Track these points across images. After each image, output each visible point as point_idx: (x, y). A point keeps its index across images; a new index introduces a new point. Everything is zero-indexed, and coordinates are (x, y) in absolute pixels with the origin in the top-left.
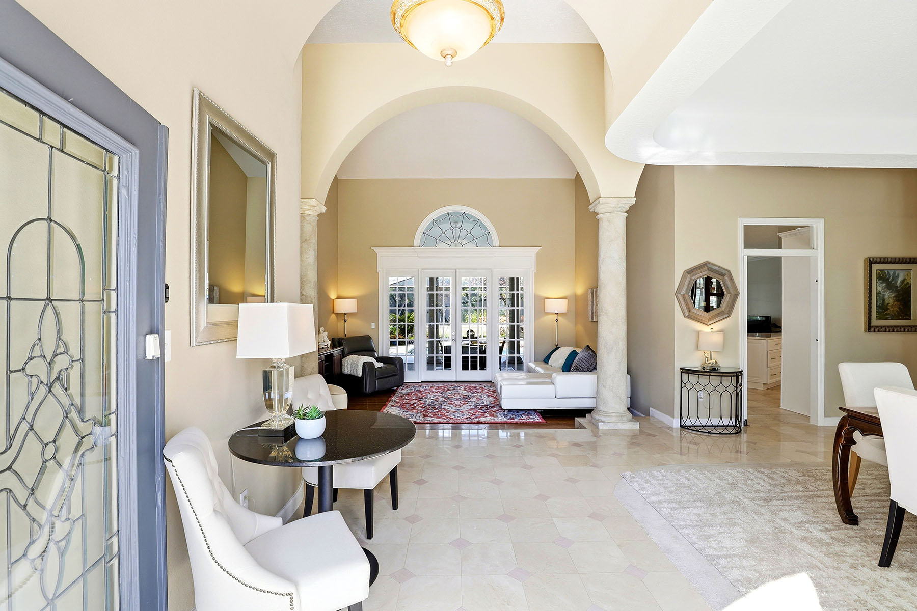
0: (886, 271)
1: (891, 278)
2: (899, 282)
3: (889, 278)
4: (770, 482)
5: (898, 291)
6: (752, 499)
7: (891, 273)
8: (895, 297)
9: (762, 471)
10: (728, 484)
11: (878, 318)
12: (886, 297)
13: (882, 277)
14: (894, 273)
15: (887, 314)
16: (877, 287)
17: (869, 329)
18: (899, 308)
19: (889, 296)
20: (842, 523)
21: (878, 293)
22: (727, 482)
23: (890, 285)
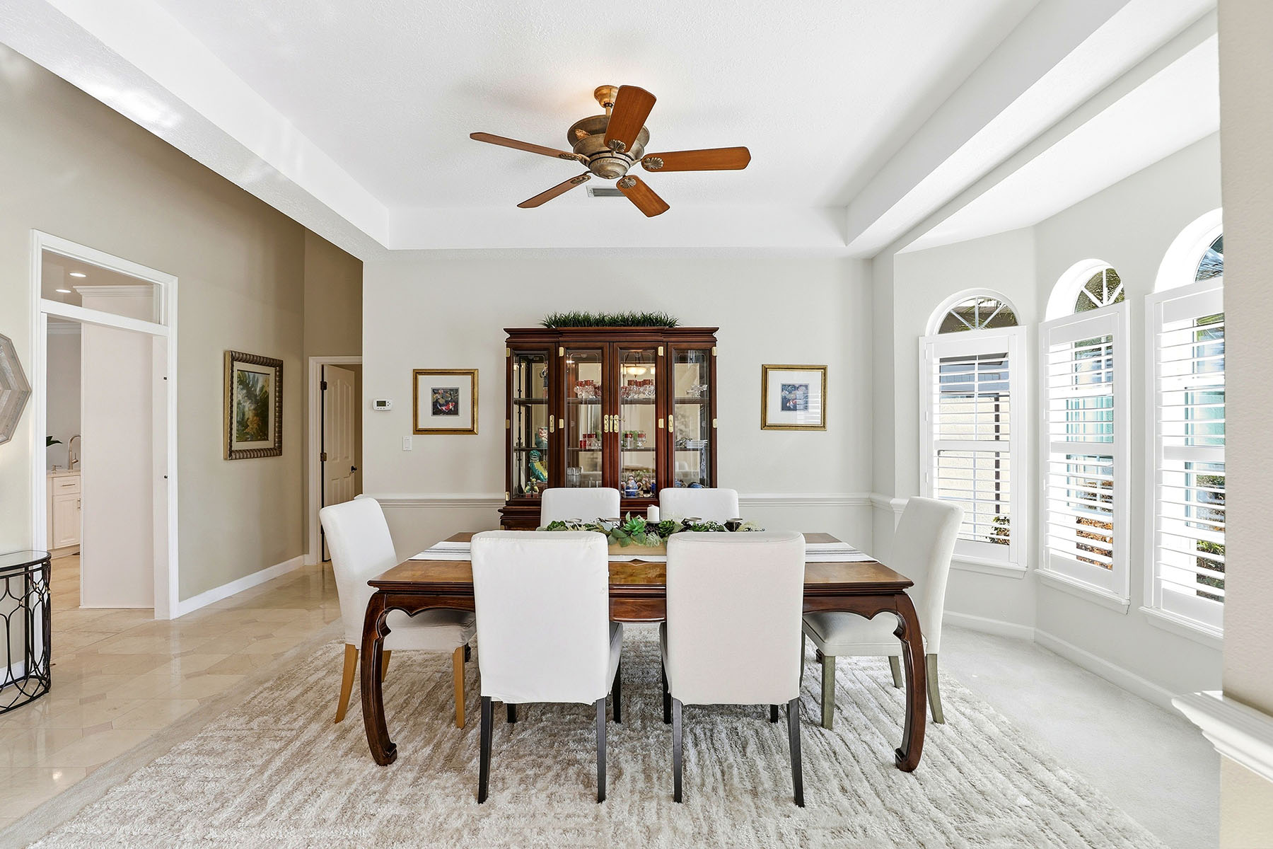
0: (246, 373)
1: (251, 383)
2: (258, 389)
3: (249, 383)
4: (220, 761)
5: (257, 402)
6: (234, 824)
7: (251, 375)
8: (254, 409)
9: (183, 747)
10: (151, 821)
11: (240, 439)
12: (247, 409)
13: (243, 382)
14: (254, 377)
15: (248, 433)
16: (239, 394)
17: (230, 455)
18: (258, 425)
19: (248, 407)
20: (379, 768)
21: (239, 403)
22: (143, 818)
23: (250, 395)
